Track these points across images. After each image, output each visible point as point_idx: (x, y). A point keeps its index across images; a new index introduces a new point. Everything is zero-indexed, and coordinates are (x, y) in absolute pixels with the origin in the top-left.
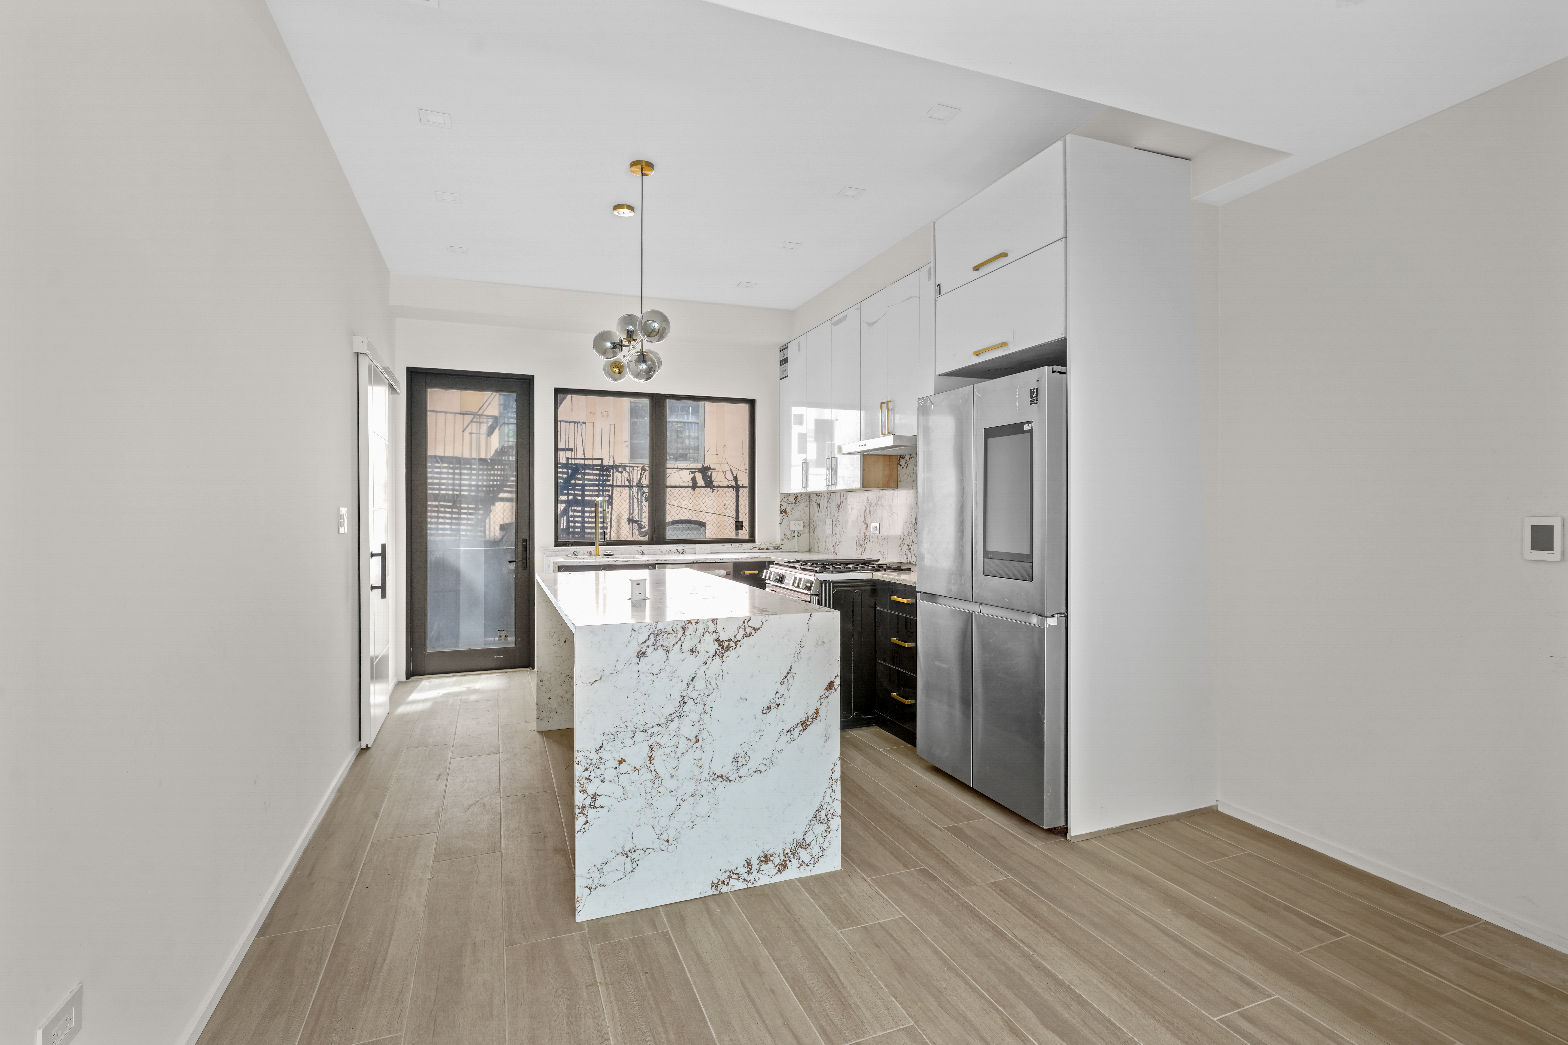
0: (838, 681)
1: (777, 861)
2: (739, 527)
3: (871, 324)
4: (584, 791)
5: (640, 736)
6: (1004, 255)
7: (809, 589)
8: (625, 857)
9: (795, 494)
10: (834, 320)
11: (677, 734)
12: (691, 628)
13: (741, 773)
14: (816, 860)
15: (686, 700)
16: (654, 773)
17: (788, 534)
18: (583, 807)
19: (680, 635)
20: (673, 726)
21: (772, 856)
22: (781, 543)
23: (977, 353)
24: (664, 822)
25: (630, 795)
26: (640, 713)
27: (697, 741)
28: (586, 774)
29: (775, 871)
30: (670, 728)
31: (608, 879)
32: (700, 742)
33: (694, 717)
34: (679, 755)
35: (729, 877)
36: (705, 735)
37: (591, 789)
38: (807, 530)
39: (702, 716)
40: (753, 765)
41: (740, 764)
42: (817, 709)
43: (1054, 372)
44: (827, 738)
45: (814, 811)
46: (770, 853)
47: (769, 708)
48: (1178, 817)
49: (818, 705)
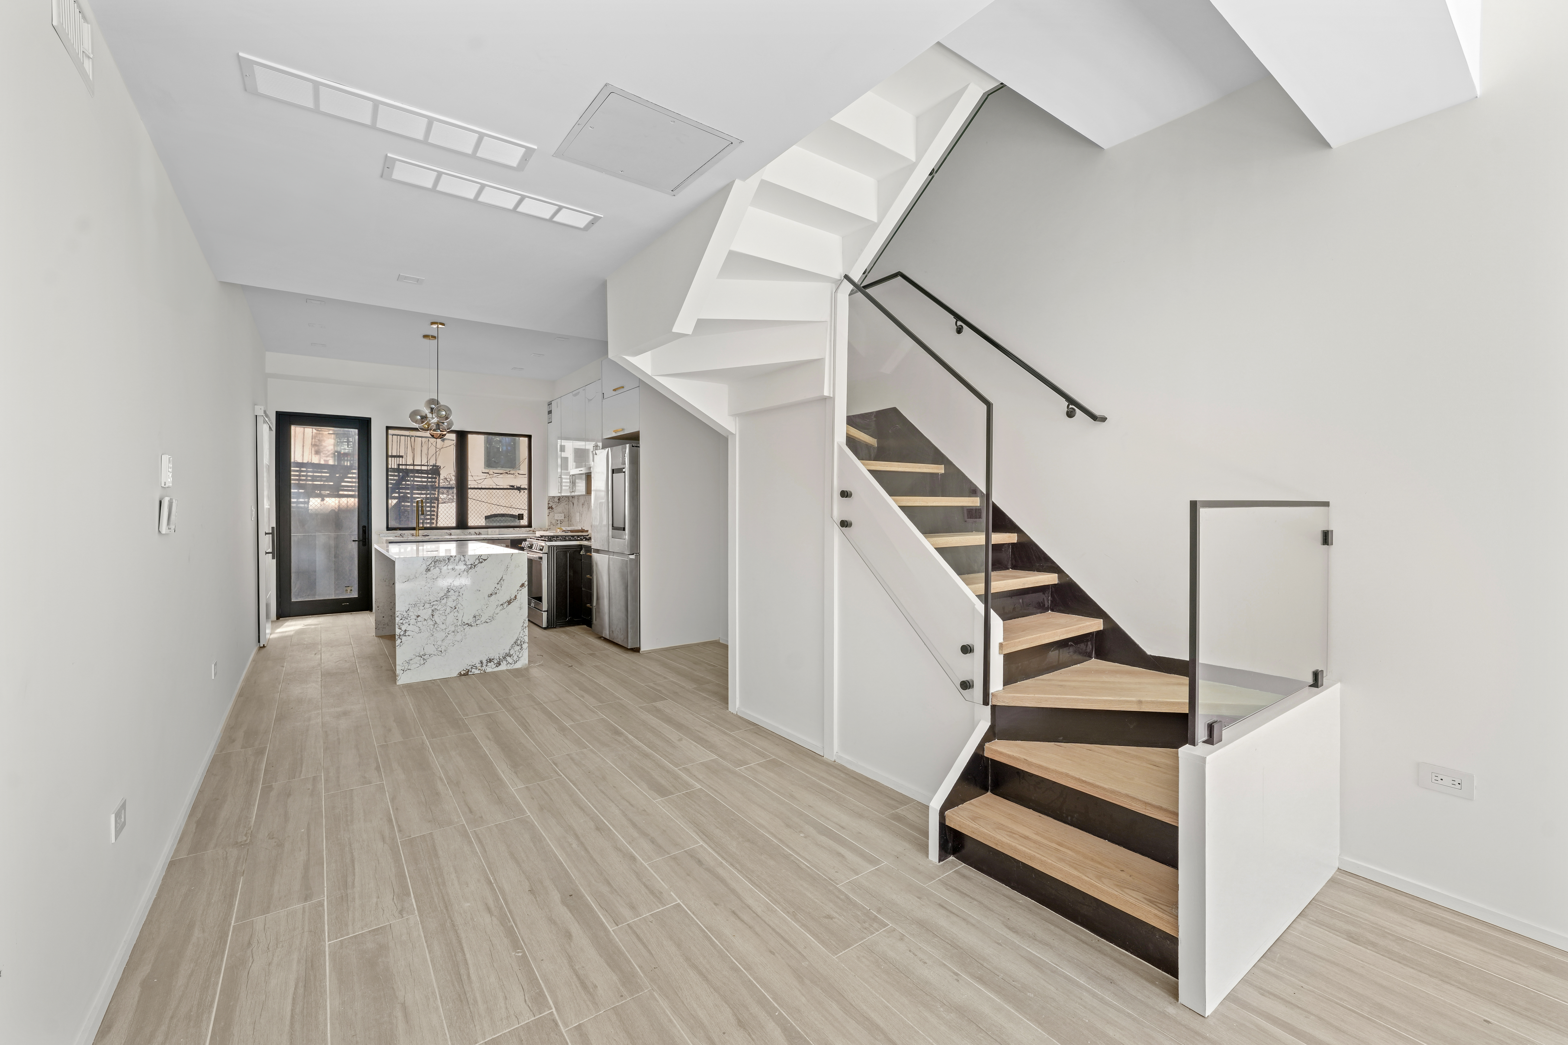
0: (526, 583)
1: (496, 662)
2: (521, 518)
3: (589, 400)
4: (400, 629)
5: (427, 606)
6: (623, 387)
7: (541, 550)
8: (420, 658)
9: (558, 497)
10: (574, 393)
11: (445, 605)
12: (452, 559)
13: (477, 623)
14: (516, 662)
15: (450, 590)
16: (434, 622)
17: (554, 522)
18: (400, 635)
19: (447, 562)
20: (444, 601)
21: (493, 659)
22: (549, 528)
23: (615, 432)
24: (439, 643)
25: (422, 631)
26: (427, 596)
27: (456, 608)
28: (401, 621)
29: (495, 666)
30: (442, 602)
31: (412, 667)
32: (457, 609)
33: (455, 598)
34: (446, 614)
35: (472, 668)
36: (459, 605)
37: (404, 628)
38: (566, 519)
39: (458, 597)
40: (483, 619)
41: (477, 619)
42: (516, 596)
43: (633, 446)
44: (521, 608)
45: (514, 640)
46: (492, 658)
47: (491, 594)
48: (698, 645)
49: (516, 594)
